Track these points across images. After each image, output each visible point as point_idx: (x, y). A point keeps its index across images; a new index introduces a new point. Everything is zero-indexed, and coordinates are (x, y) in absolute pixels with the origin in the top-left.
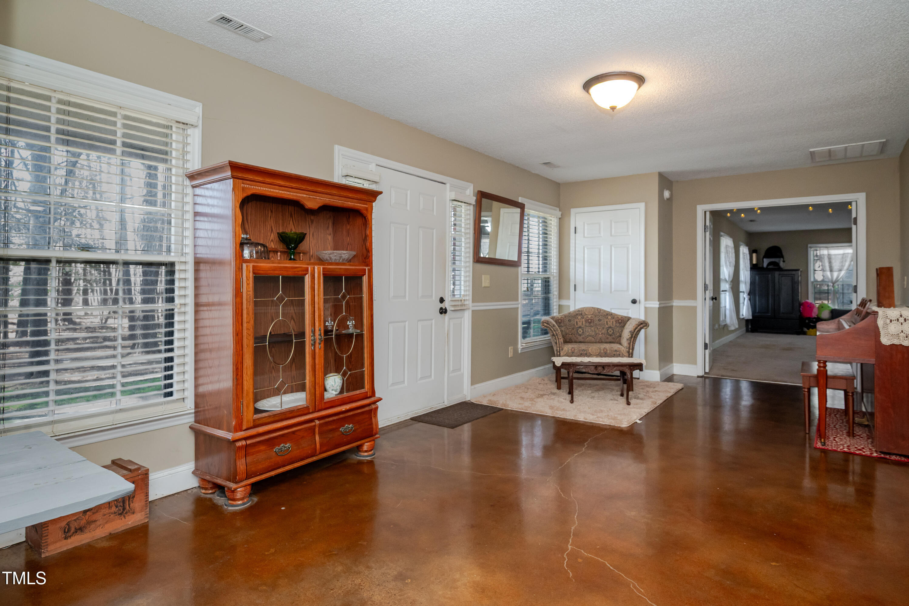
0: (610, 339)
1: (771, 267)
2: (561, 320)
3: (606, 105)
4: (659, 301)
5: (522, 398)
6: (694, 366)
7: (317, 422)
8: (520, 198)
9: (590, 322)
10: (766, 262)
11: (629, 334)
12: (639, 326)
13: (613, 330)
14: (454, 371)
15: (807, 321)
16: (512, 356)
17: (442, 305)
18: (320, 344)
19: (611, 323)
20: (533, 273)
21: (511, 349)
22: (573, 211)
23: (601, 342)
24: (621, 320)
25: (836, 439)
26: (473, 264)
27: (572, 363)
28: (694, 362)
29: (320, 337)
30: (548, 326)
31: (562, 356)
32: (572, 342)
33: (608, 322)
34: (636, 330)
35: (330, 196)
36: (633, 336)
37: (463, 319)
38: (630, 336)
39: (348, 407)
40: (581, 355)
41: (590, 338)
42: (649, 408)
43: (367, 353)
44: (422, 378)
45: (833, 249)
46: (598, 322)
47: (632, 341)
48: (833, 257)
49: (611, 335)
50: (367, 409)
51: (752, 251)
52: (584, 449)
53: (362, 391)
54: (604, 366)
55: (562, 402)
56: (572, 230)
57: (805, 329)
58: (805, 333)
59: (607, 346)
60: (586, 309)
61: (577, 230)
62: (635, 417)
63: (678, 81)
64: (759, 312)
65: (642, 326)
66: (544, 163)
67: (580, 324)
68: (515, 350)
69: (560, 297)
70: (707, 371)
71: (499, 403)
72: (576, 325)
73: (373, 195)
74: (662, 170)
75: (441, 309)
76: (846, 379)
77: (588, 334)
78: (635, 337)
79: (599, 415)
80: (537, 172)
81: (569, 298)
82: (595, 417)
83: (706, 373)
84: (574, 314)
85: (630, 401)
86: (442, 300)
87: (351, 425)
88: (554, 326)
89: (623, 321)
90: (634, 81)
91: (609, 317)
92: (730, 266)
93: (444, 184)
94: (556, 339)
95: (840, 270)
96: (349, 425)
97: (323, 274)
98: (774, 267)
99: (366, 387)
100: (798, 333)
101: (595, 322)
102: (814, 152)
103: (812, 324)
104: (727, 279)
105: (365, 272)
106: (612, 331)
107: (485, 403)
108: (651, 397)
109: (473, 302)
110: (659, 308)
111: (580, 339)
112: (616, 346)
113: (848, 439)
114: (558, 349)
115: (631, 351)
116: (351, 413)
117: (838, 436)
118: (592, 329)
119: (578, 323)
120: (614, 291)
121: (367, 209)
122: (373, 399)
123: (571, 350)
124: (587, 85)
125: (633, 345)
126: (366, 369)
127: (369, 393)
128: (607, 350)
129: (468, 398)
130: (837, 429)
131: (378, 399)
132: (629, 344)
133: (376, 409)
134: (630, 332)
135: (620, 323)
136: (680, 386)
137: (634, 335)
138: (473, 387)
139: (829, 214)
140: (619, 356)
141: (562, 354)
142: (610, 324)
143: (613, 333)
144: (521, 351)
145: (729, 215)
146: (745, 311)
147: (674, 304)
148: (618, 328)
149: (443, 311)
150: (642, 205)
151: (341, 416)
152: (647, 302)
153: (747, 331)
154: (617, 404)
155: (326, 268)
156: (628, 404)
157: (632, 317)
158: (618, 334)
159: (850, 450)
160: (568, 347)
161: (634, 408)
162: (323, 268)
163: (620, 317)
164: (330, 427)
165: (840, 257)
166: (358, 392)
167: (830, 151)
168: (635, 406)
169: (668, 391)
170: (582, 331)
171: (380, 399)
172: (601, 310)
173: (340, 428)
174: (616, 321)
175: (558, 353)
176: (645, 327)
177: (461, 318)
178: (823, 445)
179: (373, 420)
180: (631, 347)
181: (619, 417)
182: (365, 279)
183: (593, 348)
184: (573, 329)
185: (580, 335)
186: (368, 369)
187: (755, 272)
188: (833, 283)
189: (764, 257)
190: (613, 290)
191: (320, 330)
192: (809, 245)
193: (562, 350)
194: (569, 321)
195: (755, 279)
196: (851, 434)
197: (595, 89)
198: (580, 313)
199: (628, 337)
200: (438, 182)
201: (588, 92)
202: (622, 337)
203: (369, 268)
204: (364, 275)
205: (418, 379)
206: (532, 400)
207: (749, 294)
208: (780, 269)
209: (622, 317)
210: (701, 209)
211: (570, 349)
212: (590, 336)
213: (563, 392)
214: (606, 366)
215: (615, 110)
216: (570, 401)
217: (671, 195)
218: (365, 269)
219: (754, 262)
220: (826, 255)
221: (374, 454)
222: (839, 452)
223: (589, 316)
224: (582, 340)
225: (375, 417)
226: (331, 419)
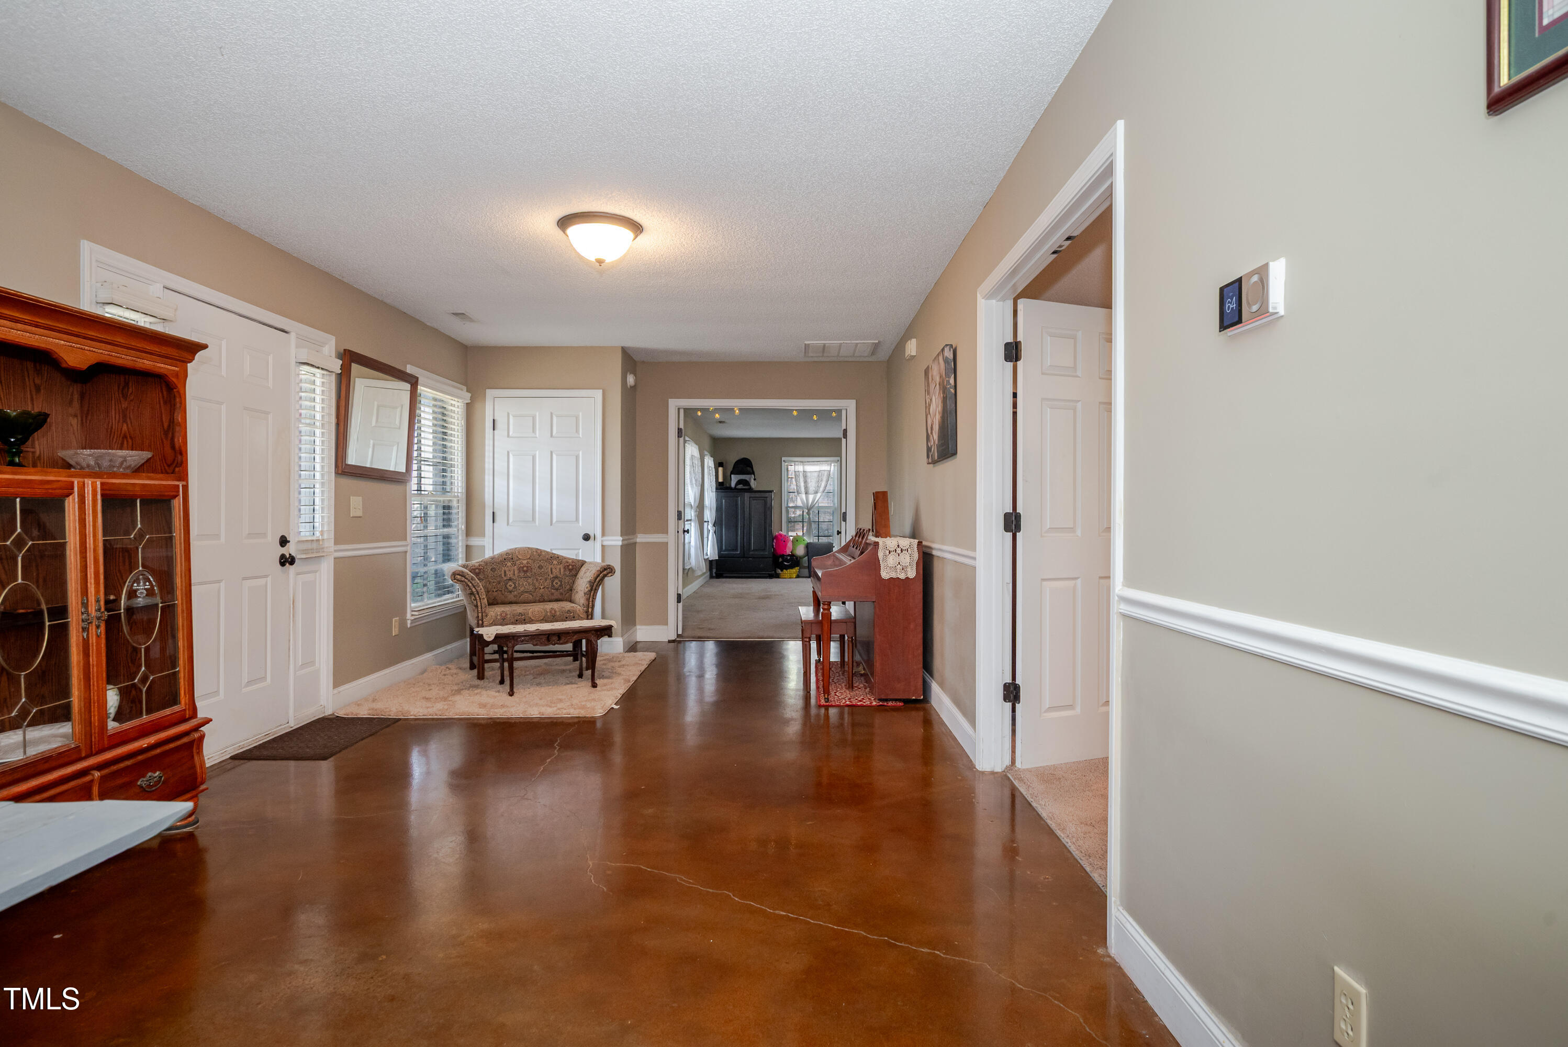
0: (557, 595)
1: (740, 486)
2: (480, 569)
3: (591, 255)
4: (621, 536)
5: (427, 699)
6: (665, 627)
7: (97, 774)
8: (409, 366)
9: (525, 571)
10: (734, 479)
11: (588, 585)
12: (601, 573)
13: (560, 581)
14: (304, 665)
15: (781, 560)
16: (397, 633)
17: (286, 551)
18: (98, 627)
19: (558, 570)
20: (426, 493)
21: (395, 620)
22: (490, 393)
23: (542, 600)
24: (573, 566)
25: (837, 694)
26: (335, 476)
27: (512, 633)
28: (665, 622)
29: (99, 614)
30: (463, 579)
31: (487, 626)
32: (497, 604)
33: (554, 570)
34: (598, 580)
35: (109, 346)
36: (594, 588)
37: (317, 574)
38: (589, 588)
39: (152, 739)
40: (516, 622)
41: (526, 596)
42: (623, 687)
43: (183, 640)
44: (250, 683)
45: (808, 465)
46: (538, 570)
47: (591, 596)
48: (809, 474)
49: (557, 589)
50: (185, 740)
51: (719, 464)
52: (556, 751)
53: (176, 708)
54: (560, 633)
55: (495, 697)
56: (489, 424)
57: (779, 571)
58: (778, 576)
59: (556, 606)
60: (520, 550)
61: (498, 425)
62: (610, 702)
63: (682, 240)
64: (725, 551)
65: (605, 572)
66: (453, 314)
67: (510, 574)
68: (403, 622)
69: (468, 533)
70: (680, 632)
71: (390, 711)
72: (503, 576)
73: (191, 349)
74: (628, 344)
75: (283, 556)
76: (845, 622)
77: (523, 589)
78: (596, 589)
79: (559, 706)
80: (435, 325)
81: (483, 535)
82: (555, 708)
83: (678, 636)
84: (501, 559)
85: (596, 682)
86: (284, 541)
87: (158, 773)
88: (472, 579)
89: (574, 568)
90: (629, 230)
91: (555, 562)
92: (696, 485)
93: (286, 332)
94: (476, 599)
95: (816, 492)
96: (155, 773)
97: (102, 495)
98: (744, 487)
99: (183, 702)
100: (771, 576)
101: (533, 571)
102: (809, 345)
103: (786, 563)
104: (693, 504)
105: (178, 491)
106: (559, 583)
107: (363, 713)
108: (619, 674)
109: (336, 543)
110: (621, 546)
111: (511, 597)
112: (567, 605)
113: (848, 692)
114: (480, 615)
115: (590, 610)
116: (158, 751)
117: (838, 690)
118: (530, 580)
119: (507, 572)
120: (557, 521)
121: (177, 375)
122: (193, 723)
123: (501, 615)
124: (565, 222)
125: (593, 601)
126: (181, 668)
127: (187, 713)
128: (555, 611)
129: (328, 712)
130: (836, 683)
131: (205, 720)
132: (588, 600)
133: (202, 737)
134: (590, 582)
135: (570, 570)
136: (652, 655)
137: (595, 586)
138: (336, 691)
139: (814, 420)
140: (573, 618)
141: (485, 623)
142: (556, 572)
143: (561, 585)
144: (411, 623)
145: (699, 413)
146: (711, 551)
147: (638, 540)
148: (567, 578)
149: (286, 561)
150: (598, 394)
151: (140, 758)
152: (605, 538)
153: (711, 577)
154: (577, 688)
155: (108, 483)
156: (594, 685)
157: (587, 561)
158: (568, 587)
159: (852, 702)
160: (495, 611)
161: (603, 690)
162: (102, 484)
163: (570, 561)
164: (120, 781)
165: (816, 474)
166: (168, 711)
167: (824, 345)
168: (604, 688)
169: (639, 664)
170: (513, 586)
171: (208, 721)
172: (541, 551)
173: (138, 780)
174: (565, 568)
175: (480, 622)
176: (610, 574)
177: (316, 572)
178: (826, 702)
179: (196, 758)
180: (591, 604)
181: (589, 705)
182: (177, 503)
183: (535, 609)
184: (499, 583)
185: (511, 592)
186: (185, 669)
187: (723, 494)
188: (809, 510)
189: (732, 473)
190: (554, 520)
191: (98, 601)
192: (783, 459)
193: (486, 616)
194: (493, 570)
195: (722, 503)
196: (851, 687)
197: (575, 231)
198: (509, 558)
199: (587, 590)
200: (276, 328)
201: (564, 232)
202: (574, 592)
203: (184, 483)
204: (175, 497)
205: (243, 687)
206: (445, 699)
207: (714, 525)
208: (750, 490)
209: (573, 561)
210: (674, 404)
211: (499, 613)
212: (526, 592)
213: (489, 682)
214: (562, 633)
215: (602, 264)
216: (509, 693)
217: (636, 381)
218: (178, 486)
219: (721, 480)
220: (801, 472)
221: (198, 822)
222: (843, 706)
223: (525, 562)
224: (513, 599)
225: (198, 753)
226: (122, 765)
